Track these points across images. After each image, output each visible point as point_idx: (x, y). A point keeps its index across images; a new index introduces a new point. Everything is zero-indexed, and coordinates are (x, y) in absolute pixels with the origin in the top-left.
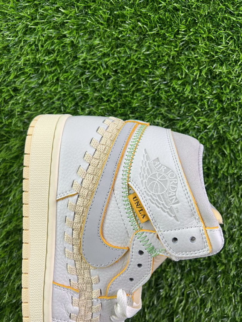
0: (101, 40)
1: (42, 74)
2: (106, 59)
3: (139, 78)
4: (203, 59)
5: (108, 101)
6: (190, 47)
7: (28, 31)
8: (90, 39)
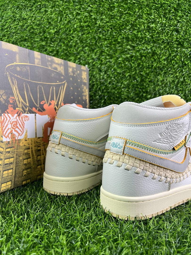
0: (106, 16)
1: (83, 31)
2: (108, 24)
3: (120, 30)
4: (145, 22)
5: (108, 39)
6: (140, 17)
7: (78, 14)
8: (101, 16)
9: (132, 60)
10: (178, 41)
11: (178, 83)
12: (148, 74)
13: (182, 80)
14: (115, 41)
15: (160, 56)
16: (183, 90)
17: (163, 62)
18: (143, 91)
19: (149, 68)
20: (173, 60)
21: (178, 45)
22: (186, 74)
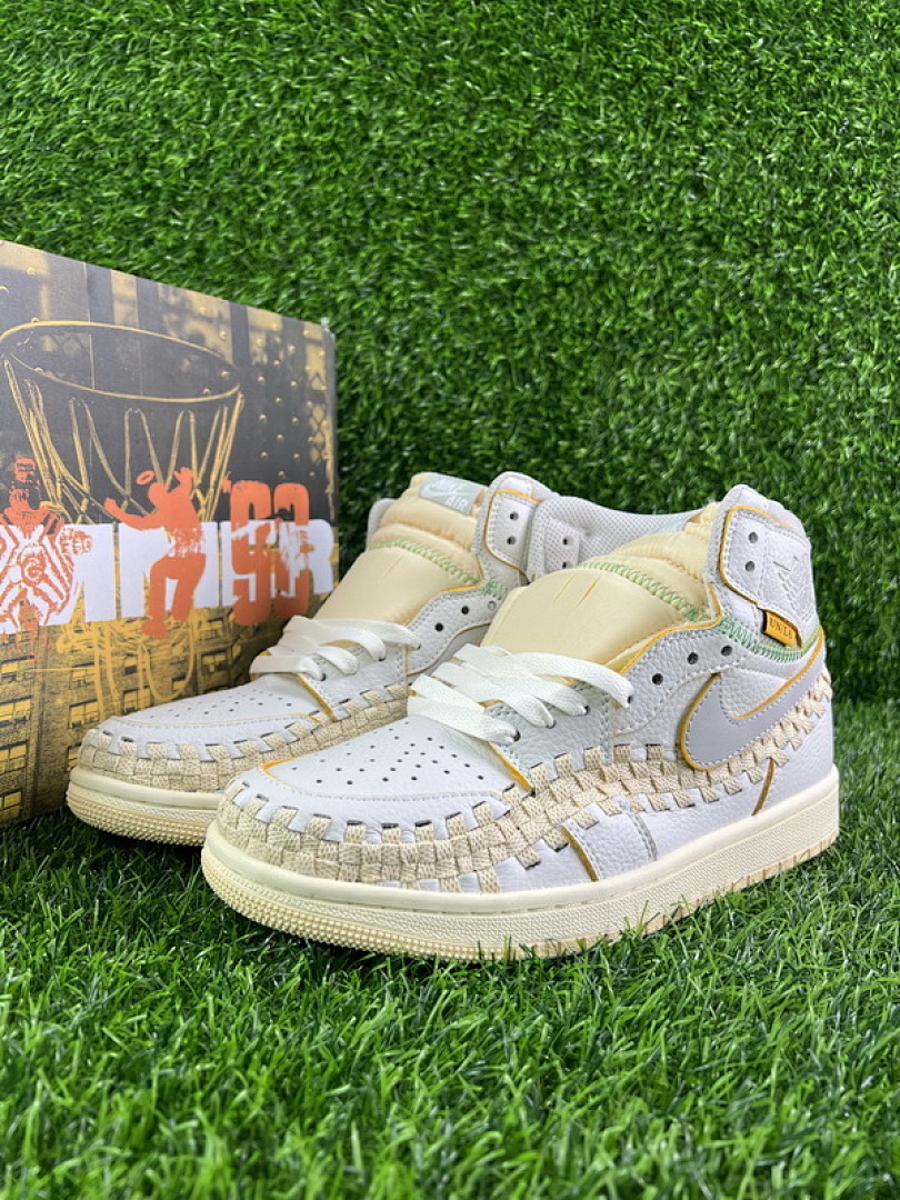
9: (513, 299)
10: (701, 228)
11: (697, 401)
12: (577, 361)
13: (712, 386)
14: (444, 216)
15: (628, 286)
16: (717, 430)
17: (641, 313)
18: (557, 431)
19: (583, 336)
20: (680, 304)
21: (699, 244)
22: (730, 364)
